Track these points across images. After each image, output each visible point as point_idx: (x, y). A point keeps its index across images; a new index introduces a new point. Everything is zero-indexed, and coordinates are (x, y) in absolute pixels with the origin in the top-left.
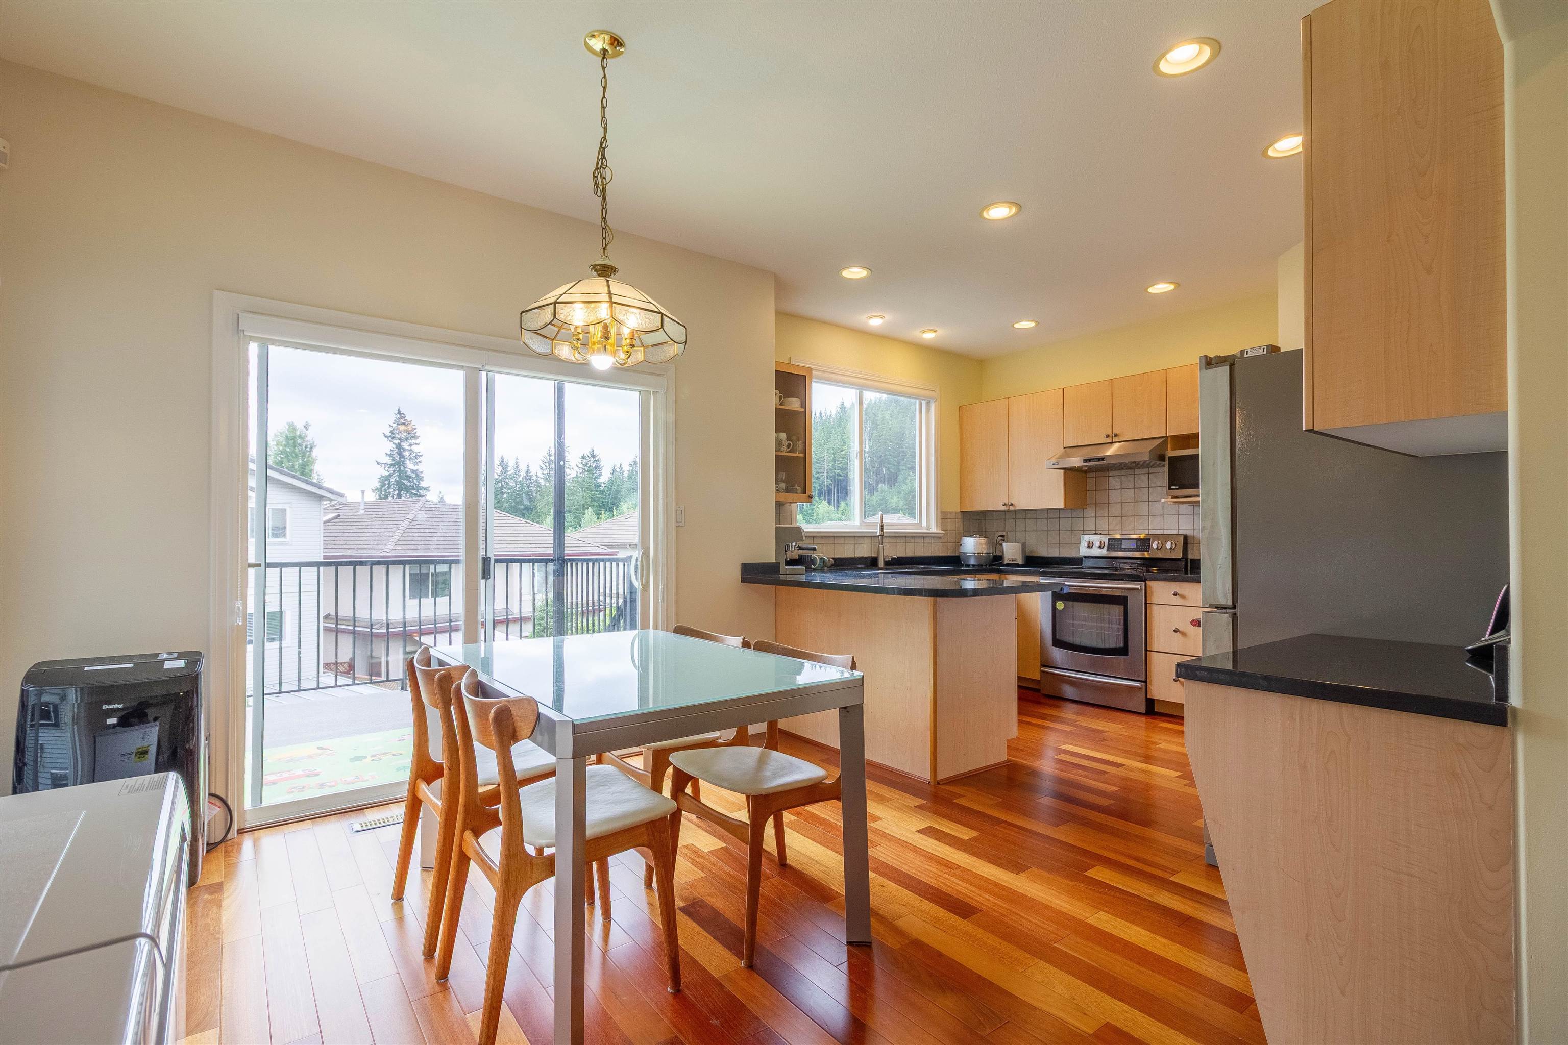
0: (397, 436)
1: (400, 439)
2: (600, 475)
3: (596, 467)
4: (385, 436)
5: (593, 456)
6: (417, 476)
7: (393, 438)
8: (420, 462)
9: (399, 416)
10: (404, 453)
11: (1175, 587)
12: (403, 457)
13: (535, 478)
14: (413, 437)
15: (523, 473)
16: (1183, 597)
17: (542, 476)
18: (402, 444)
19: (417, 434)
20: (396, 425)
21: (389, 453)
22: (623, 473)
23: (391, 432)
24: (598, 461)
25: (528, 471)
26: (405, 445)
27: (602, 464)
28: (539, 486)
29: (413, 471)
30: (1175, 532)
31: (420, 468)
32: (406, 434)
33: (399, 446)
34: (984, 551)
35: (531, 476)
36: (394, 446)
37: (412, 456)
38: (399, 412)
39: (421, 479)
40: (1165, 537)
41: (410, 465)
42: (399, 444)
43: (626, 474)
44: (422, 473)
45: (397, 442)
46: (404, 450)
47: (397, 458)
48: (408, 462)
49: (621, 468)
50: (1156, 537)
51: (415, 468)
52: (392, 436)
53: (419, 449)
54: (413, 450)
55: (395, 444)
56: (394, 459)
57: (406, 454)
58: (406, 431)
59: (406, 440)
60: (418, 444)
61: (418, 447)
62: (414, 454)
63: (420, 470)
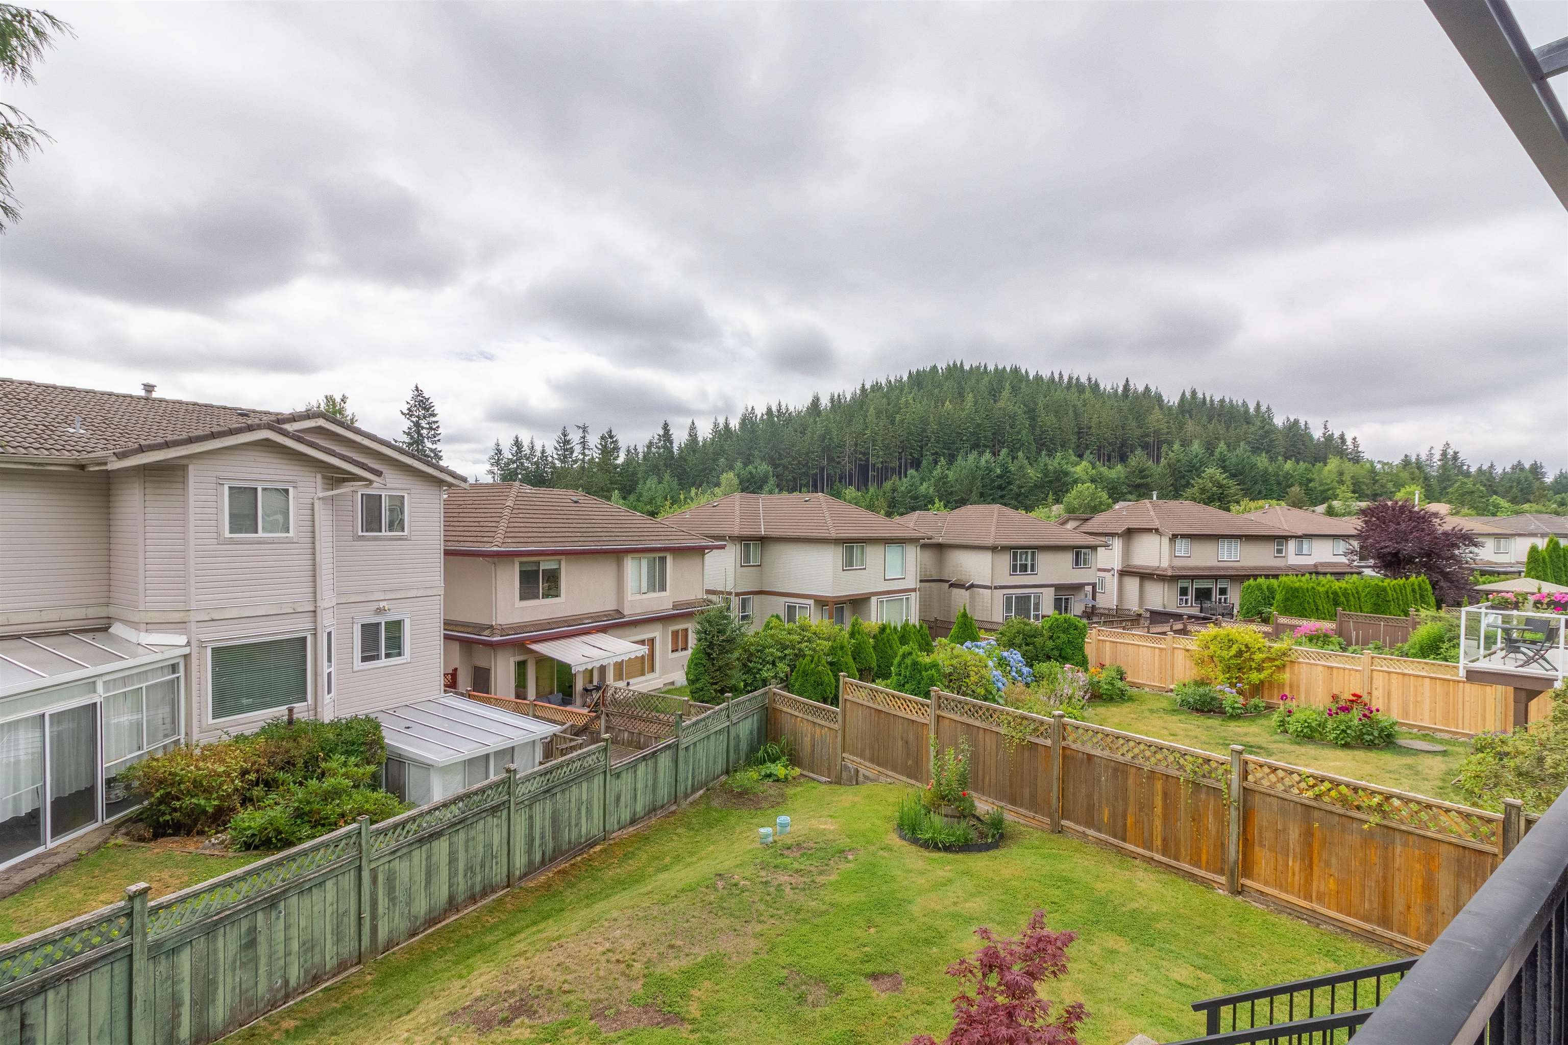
0: (415, 413)
1: (418, 417)
2: (618, 456)
3: (614, 449)
4: (402, 413)
5: (611, 437)
6: (436, 455)
7: (411, 416)
8: (439, 440)
9: (416, 392)
10: (422, 432)
12: (421, 435)
13: (550, 459)
14: (431, 415)
15: (539, 454)
17: (556, 456)
18: (420, 422)
19: (435, 412)
20: (413, 402)
21: (407, 433)
22: (637, 454)
23: (409, 409)
24: (616, 441)
25: (543, 452)
26: (423, 423)
27: (620, 444)
28: (554, 466)
29: (431, 450)
31: (438, 447)
32: (424, 412)
33: (417, 425)
35: (547, 457)
36: (412, 424)
37: (430, 435)
38: (417, 389)
39: (440, 458)
41: (428, 444)
42: (417, 422)
43: (641, 456)
44: (440, 452)
45: (414, 419)
46: (423, 428)
47: (416, 436)
48: (426, 440)
49: (636, 449)
51: (434, 447)
52: (409, 414)
53: (438, 427)
54: (431, 428)
55: (412, 422)
56: (412, 438)
57: (424, 432)
58: (424, 409)
59: (425, 417)
60: (437, 422)
61: (437, 425)
62: (433, 432)
63: (439, 449)
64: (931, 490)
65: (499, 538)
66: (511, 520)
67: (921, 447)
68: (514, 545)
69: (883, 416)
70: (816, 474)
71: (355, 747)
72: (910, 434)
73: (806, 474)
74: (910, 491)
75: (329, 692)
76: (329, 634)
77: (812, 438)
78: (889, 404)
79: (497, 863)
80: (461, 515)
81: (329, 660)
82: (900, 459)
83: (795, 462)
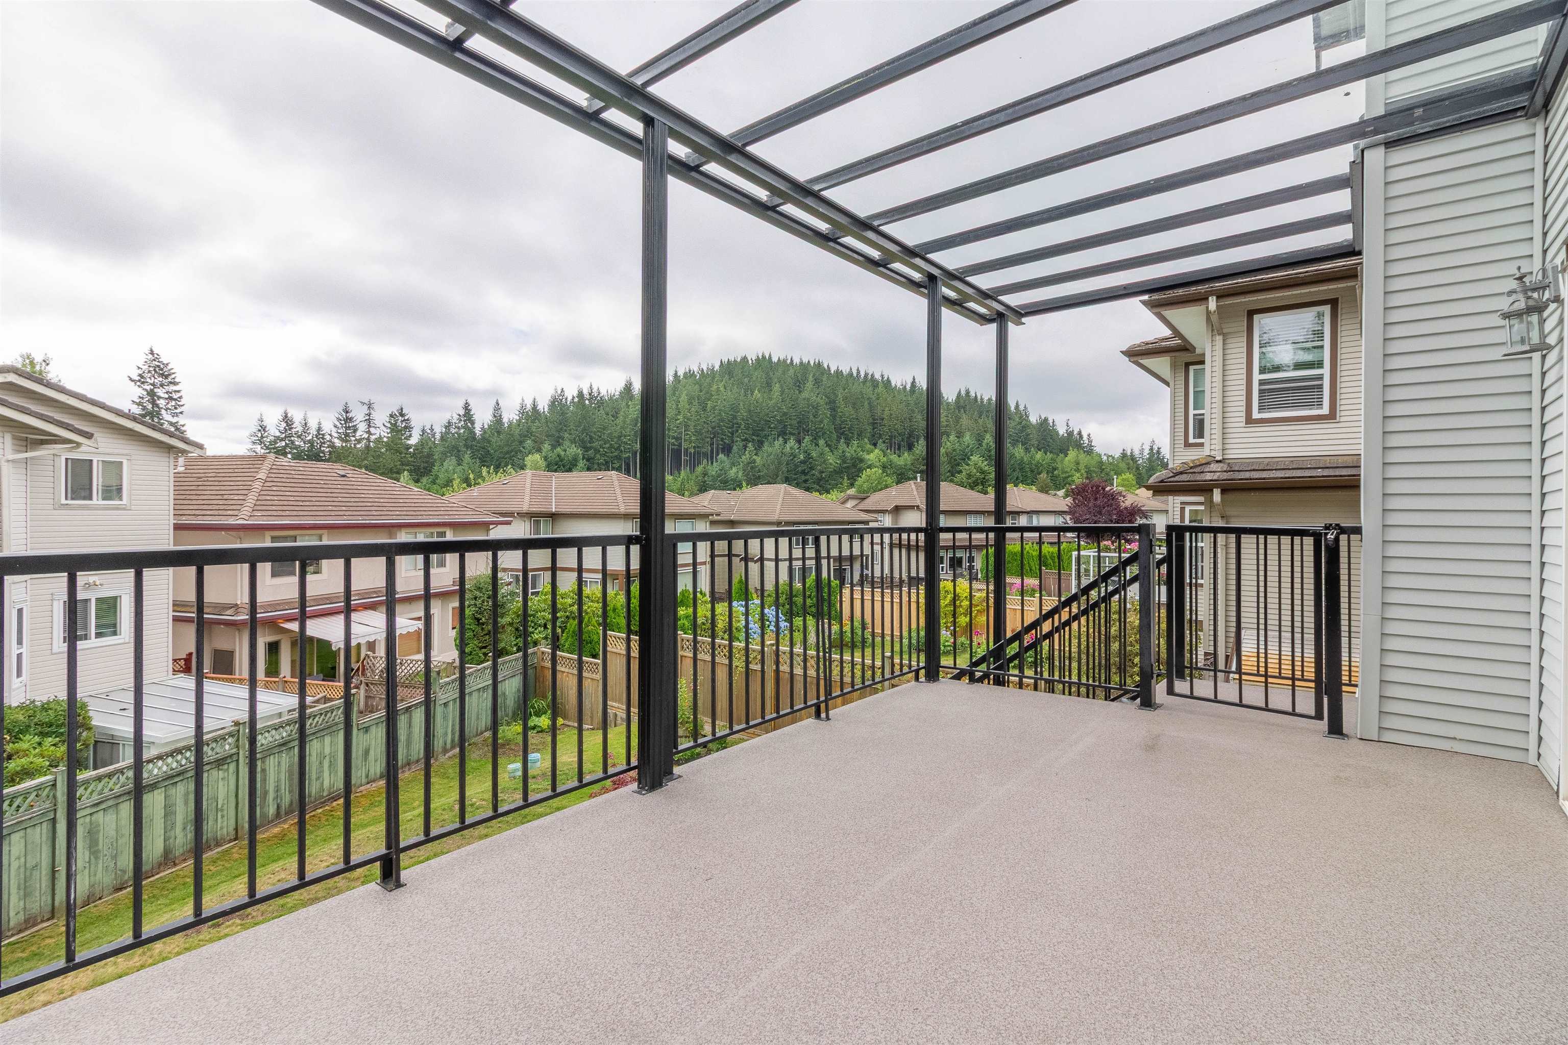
0: (148, 380)
1: (153, 385)
2: (410, 436)
3: (406, 427)
4: (131, 380)
5: (402, 415)
6: (177, 429)
7: (143, 383)
8: (181, 413)
9: (151, 356)
10: (158, 402)
12: (157, 406)
13: (328, 437)
14: (171, 383)
15: (313, 431)
17: (336, 435)
18: (156, 390)
19: (177, 380)
20: (146, 367)
21: (138, 401)
22: (434, 435)
23: (140, 375)
24: (408, 420)
25: (319, 429)
26: (160, 392)
27: (413, 424)
28: (332, 446)
29: (171, 424)
31: (181, 420)
32: (161, 379)
33: (151, 394)
35: (323, 435)
36: (145, 393)
37: (169, 406)
38: (152, 353)
39: (182, 430)
41: (167, 416)
42: (152, 390)
43: (438, 436)
44: (183, 426)
45: (148, 388)
46: (159, 398)
47: (150, 406)
48: (163, 412)
49: (431, 429)
51: (174, 420)
52: (141, 380)
53: (181, 397)
54: (171, 398)
55: (146, 390)
56: (144, 408)
57: (162, 403)
58: (162, 375)
59: (162, 385)
60: (179, 391)
61: (178, 395)
62: (173, 403)
63: (181, 423)
64: (740, 474)
65: (246, 511)
66: (263, 493)
67: (733, 434)
68: (265, 518)
69: (696, 403)
70: (628, 458)
71: (53, 729)
72: (722, 421)
73: (618, 458)
74: (719, 476)
75: (19, 674)
76: (20, 611)
77: (624, 422)
78: (701, 391)
79: (223, 816)
80: (200, 488)
81: (20, 642)
82: (712, 444)
83: (607, 446)
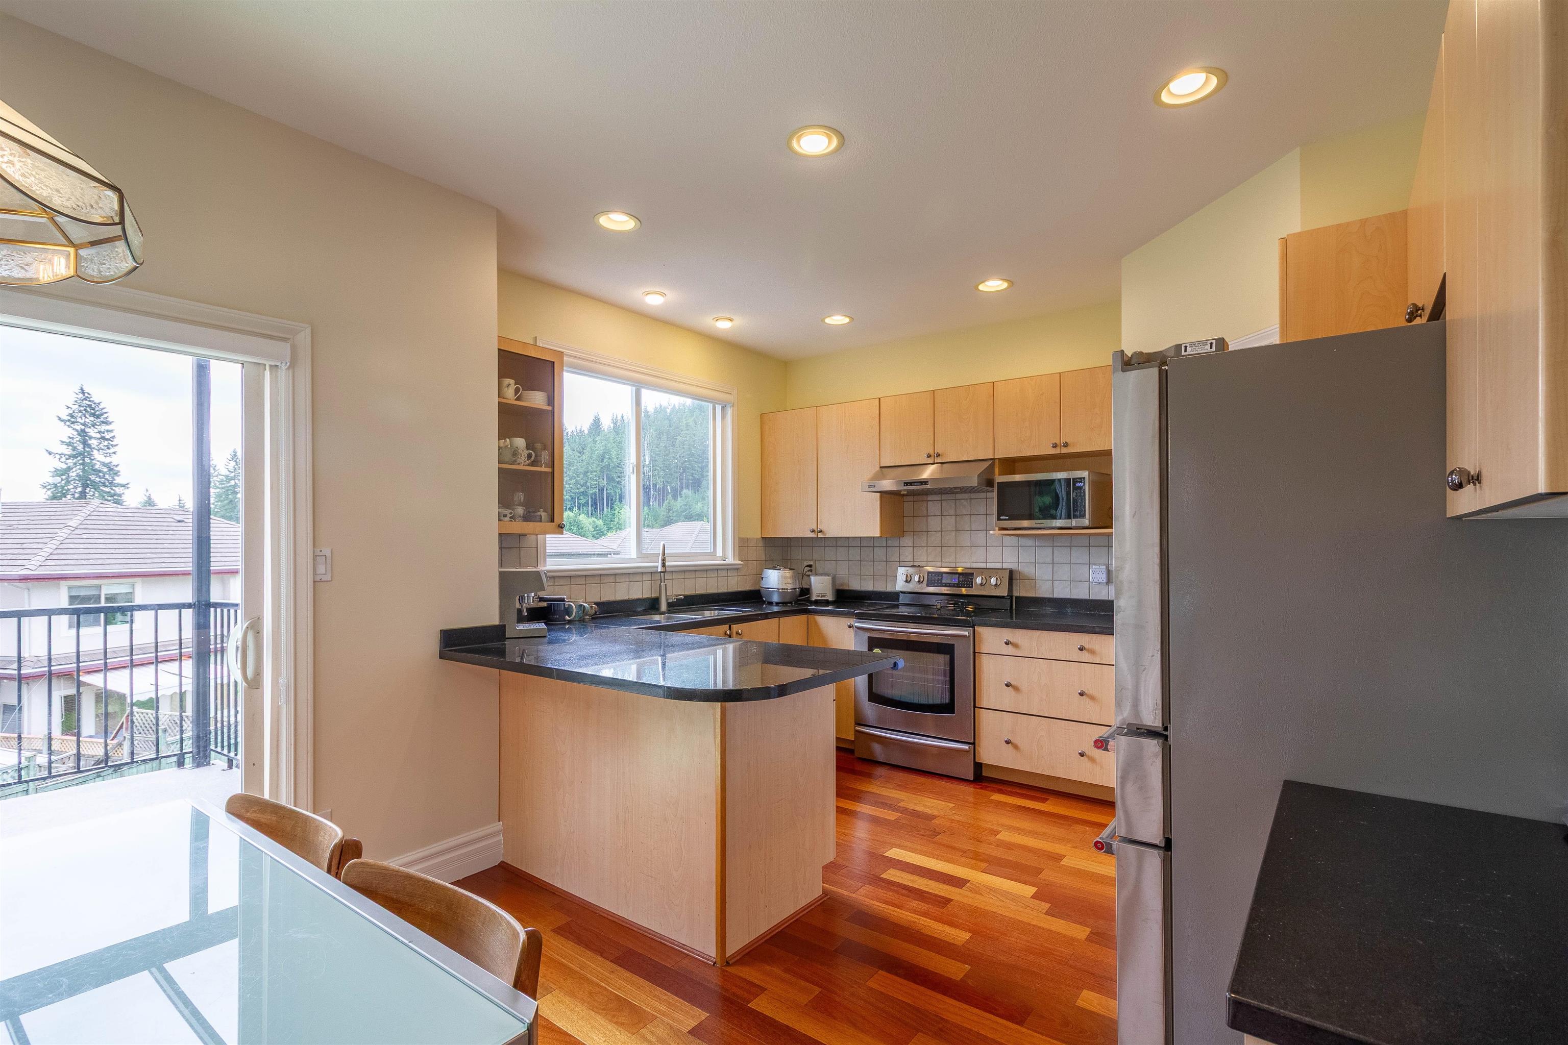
0: (79, 420)
1: (84, 424)
4: (60, 419)
6: (111, 469)
7: (73, 423)
8: (114, 453)
9: (81, 395)
10: (90, 442)
11: (1007, 634)
12: (89, 446)
14: (103, 422)
16: (1016, 646)
18: (87, 430)
19: (109, 419)
20: (77, 406)
21: (68, 441)
23: (71, 416)
26: (92, 432)
29: (104, 464)
30: (999, 566)
31: (114, 460)
32: (92, 419)
33: (83, 433)
34: (790, 586)
36: (75, 433)
37: (101, 446)
38: (83, 392)
39: (117, 474)
40: (987, 572)
41: (98, 456)
42: (83, 431)
44: (117, 466)
45: (79, 427)
46: (91, 438)
47: (80, 447)
48: (95, 452)
50: (981, 571)
51: (107, 460)
52: (71, 420)
53: (113, 437)
54: (103, 438)
55: (77, 430)
56: (74, 449)
57: (94, 443)
58: (93, 415)
59: (94, 425)
60: (111, 431)
61: (111, 435)
62: (106, 443)
63: (115, 463)
65: (37, 561)
68: (61, 568)
69: (664, 437)
70: (595, 494)
72: (692, 455)
73: (584, 494)
77: (591, 458)
78: (670, 427)
83: (573, 482)
